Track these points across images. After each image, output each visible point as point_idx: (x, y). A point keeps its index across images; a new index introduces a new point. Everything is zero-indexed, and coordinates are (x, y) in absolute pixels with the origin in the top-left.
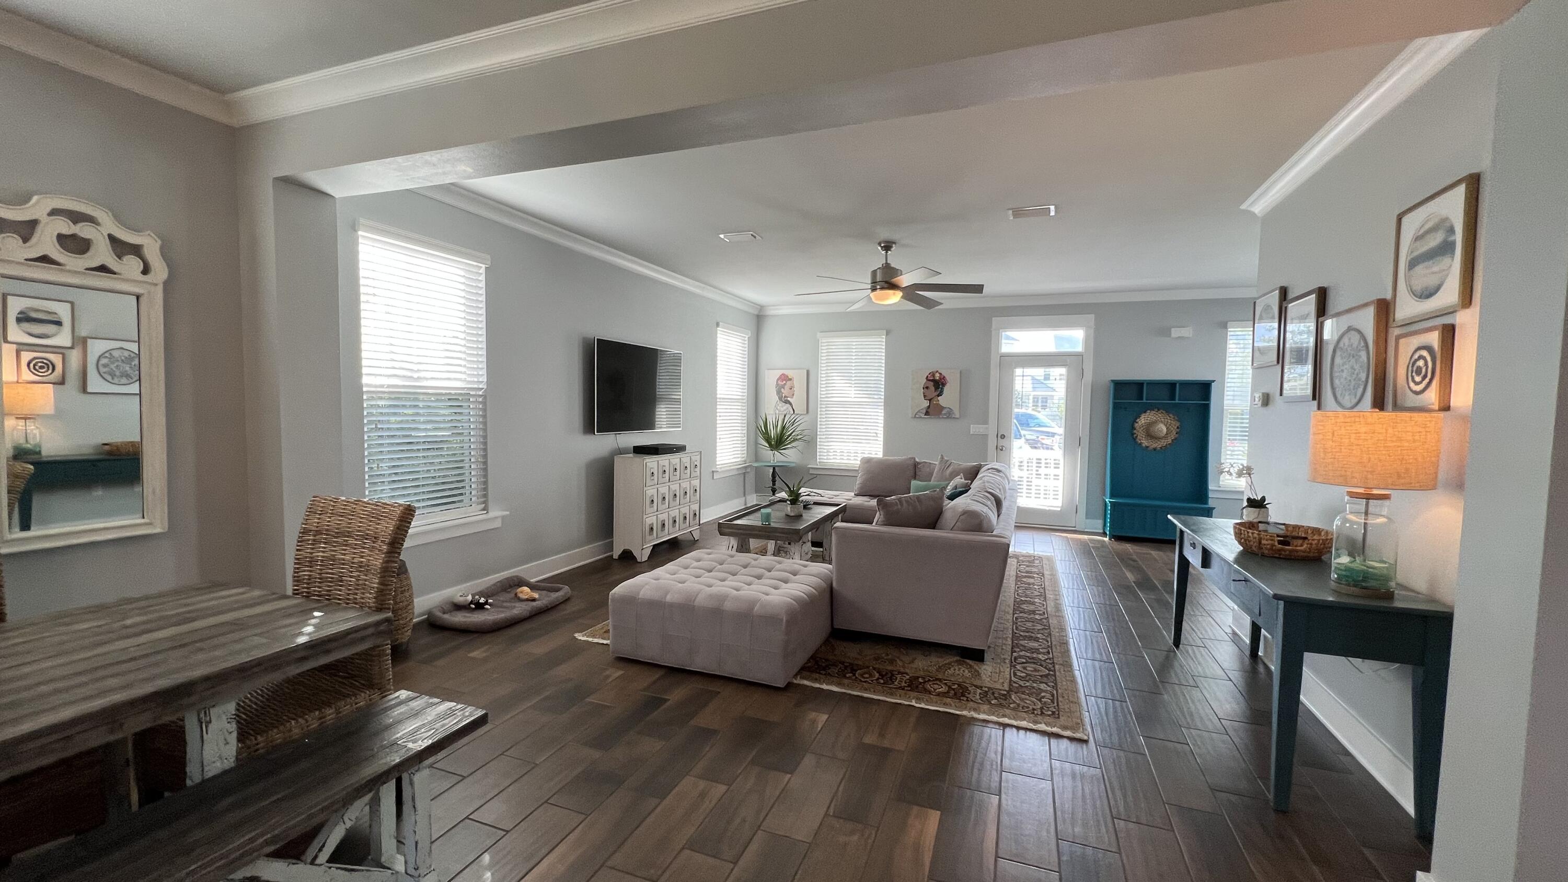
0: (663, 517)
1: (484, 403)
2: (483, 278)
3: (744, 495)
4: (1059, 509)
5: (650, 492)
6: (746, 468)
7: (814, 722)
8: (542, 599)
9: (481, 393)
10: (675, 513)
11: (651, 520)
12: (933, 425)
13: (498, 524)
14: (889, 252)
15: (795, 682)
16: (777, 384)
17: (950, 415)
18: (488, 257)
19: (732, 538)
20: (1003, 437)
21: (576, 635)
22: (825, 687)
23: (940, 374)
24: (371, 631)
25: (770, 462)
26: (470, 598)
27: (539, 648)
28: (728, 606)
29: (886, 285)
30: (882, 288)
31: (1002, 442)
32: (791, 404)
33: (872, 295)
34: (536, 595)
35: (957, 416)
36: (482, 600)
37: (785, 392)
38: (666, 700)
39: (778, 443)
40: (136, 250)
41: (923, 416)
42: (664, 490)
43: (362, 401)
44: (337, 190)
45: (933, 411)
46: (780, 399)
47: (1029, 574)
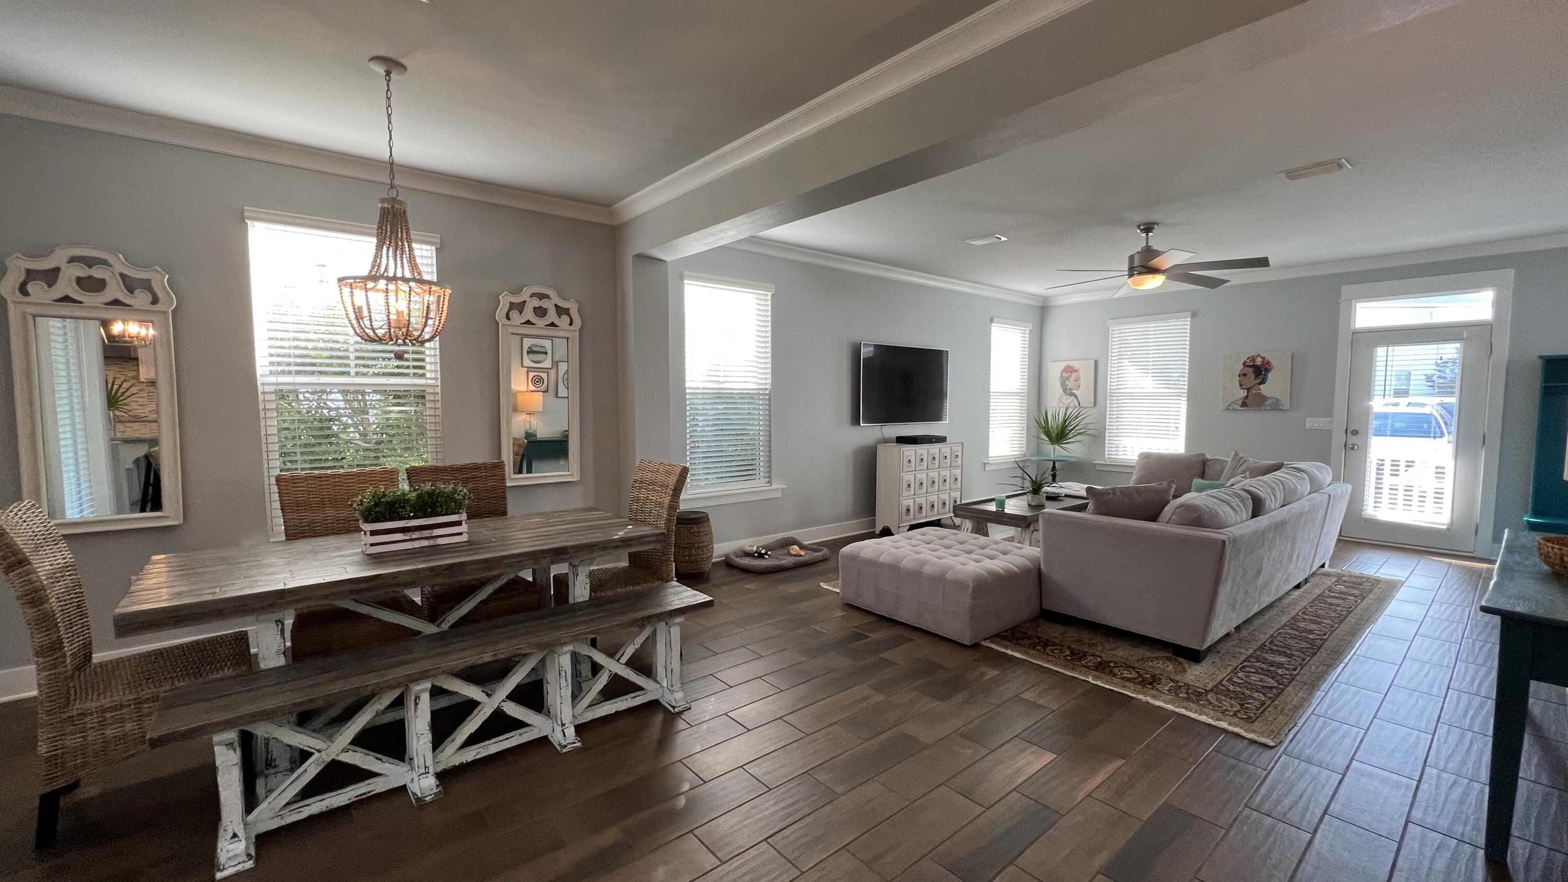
0: (922, 500)
1: (769, 399)
2: (769, 303)
4: (1445, 527)
5: (908, 477)
6: (1024, 461)
7: (982, 675)
8: (805, 555)
9: (767, 392)
10: (933, 498)
11: (908, 502)
13: (779, 495)
14: (1151, 234)
15: (984, 643)
16: (1062, 377)
17: (1276, 406)
18: (773, 286)
19: (968, 521)
20: (1355, 433)
21: (821, 584)
22: (1009, 652)
23: (1263, 358)
24: (654, 538)
25: (1050, 456)
26: (755, 548)
27: (792, 588)
28: (927, 569)
29: (1145, 270)
30: (1140, 273)
31: (1352, 440)
32: (1076, 397)
33: (1130, 281)
34: (802, 553)
35: (1287, 407)
36: (763, 551)
38: (867, 637)
39: (1060, 435)
40: (566, 311)
41: (1238, 407)
42: (922, 476)
43: (686, 400)
44: (668, 258)
45: (1251, 401)
46: (1065, 391)
47: (1342, 596)
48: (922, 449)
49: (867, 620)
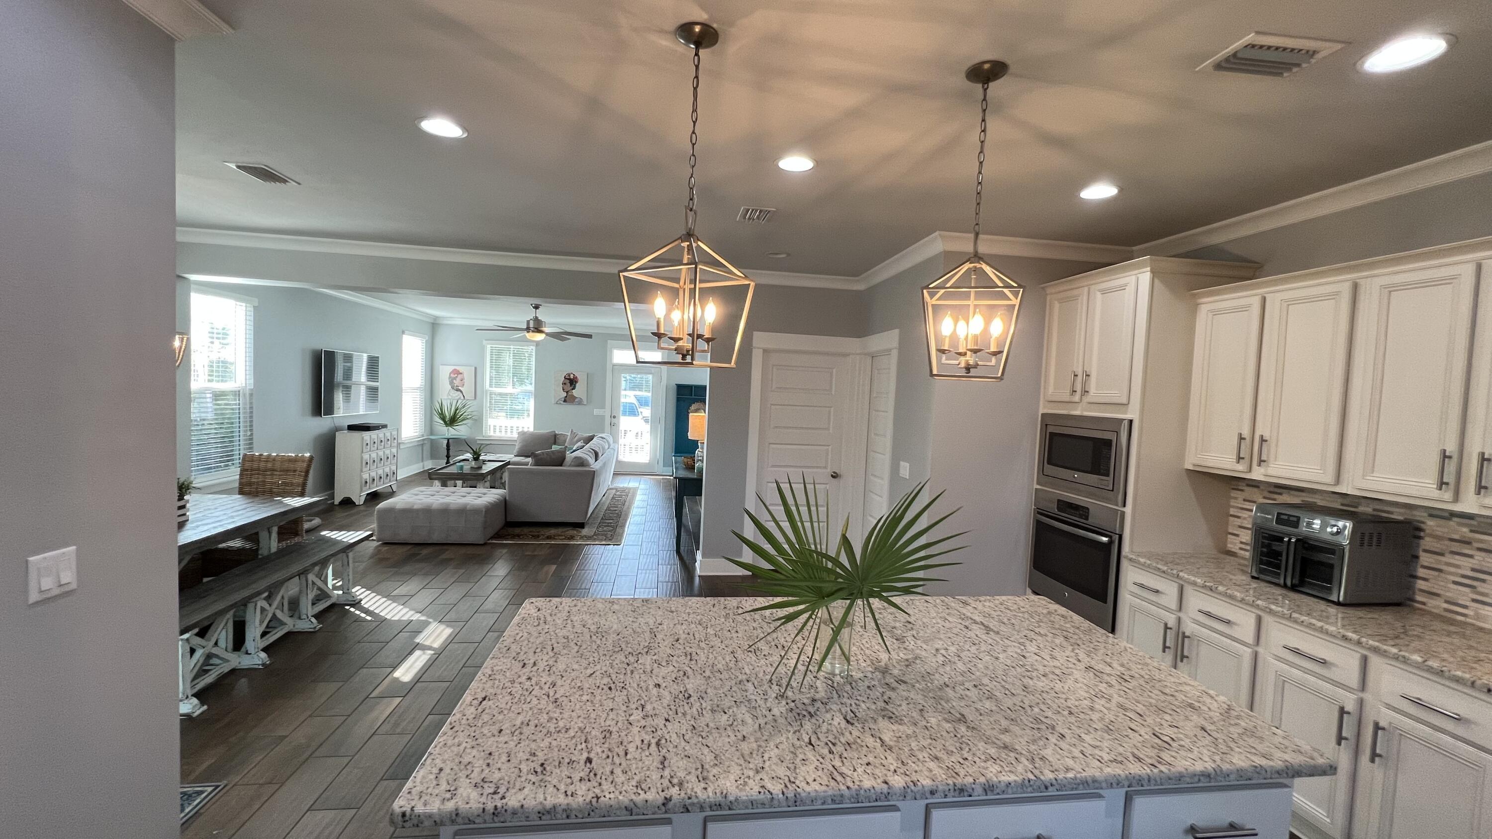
0: (373, 474)
1: (251, 397)
3: (422, 461)
4: (647, 462)
5: (365, 456)
6: (423, 440)
7: (499, 552)
9: (248, 391)
10: (380, 472)
11: (366, 476)
12: (568, 407)
14: (538, 311)
15: (488, 542)
16: (450, 377)
19: (436, 480)
20: (614, 417)
22: (503, 542)
23: (574, 375)
25: (445, 435)
29: (535, 330)
30: (533, 332)
31: (614, 420)
32: (461, 392)
35: (585, 403)
37: (457, 382)
38: (420, 552)
39: (452, 421)
41: (562, 403)
42: (374, 455)
45: (569, 399)
46: (453, 388)
47: (620, 496)
48: (373, 434)
49: (409, 547)
